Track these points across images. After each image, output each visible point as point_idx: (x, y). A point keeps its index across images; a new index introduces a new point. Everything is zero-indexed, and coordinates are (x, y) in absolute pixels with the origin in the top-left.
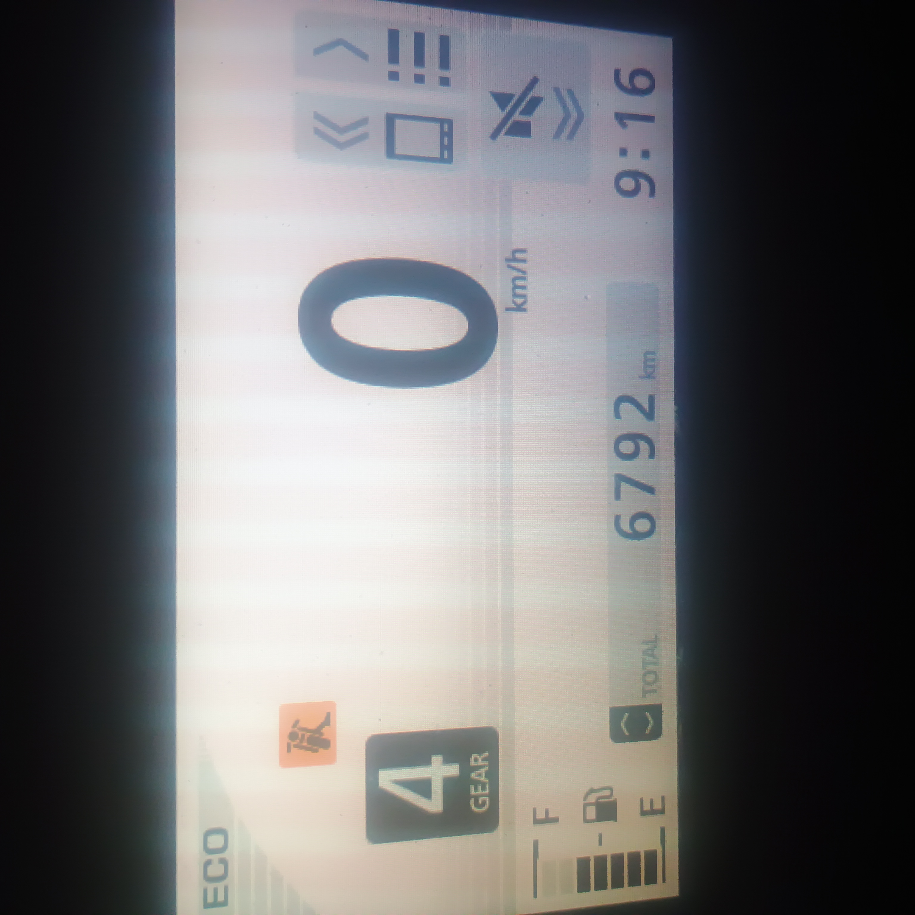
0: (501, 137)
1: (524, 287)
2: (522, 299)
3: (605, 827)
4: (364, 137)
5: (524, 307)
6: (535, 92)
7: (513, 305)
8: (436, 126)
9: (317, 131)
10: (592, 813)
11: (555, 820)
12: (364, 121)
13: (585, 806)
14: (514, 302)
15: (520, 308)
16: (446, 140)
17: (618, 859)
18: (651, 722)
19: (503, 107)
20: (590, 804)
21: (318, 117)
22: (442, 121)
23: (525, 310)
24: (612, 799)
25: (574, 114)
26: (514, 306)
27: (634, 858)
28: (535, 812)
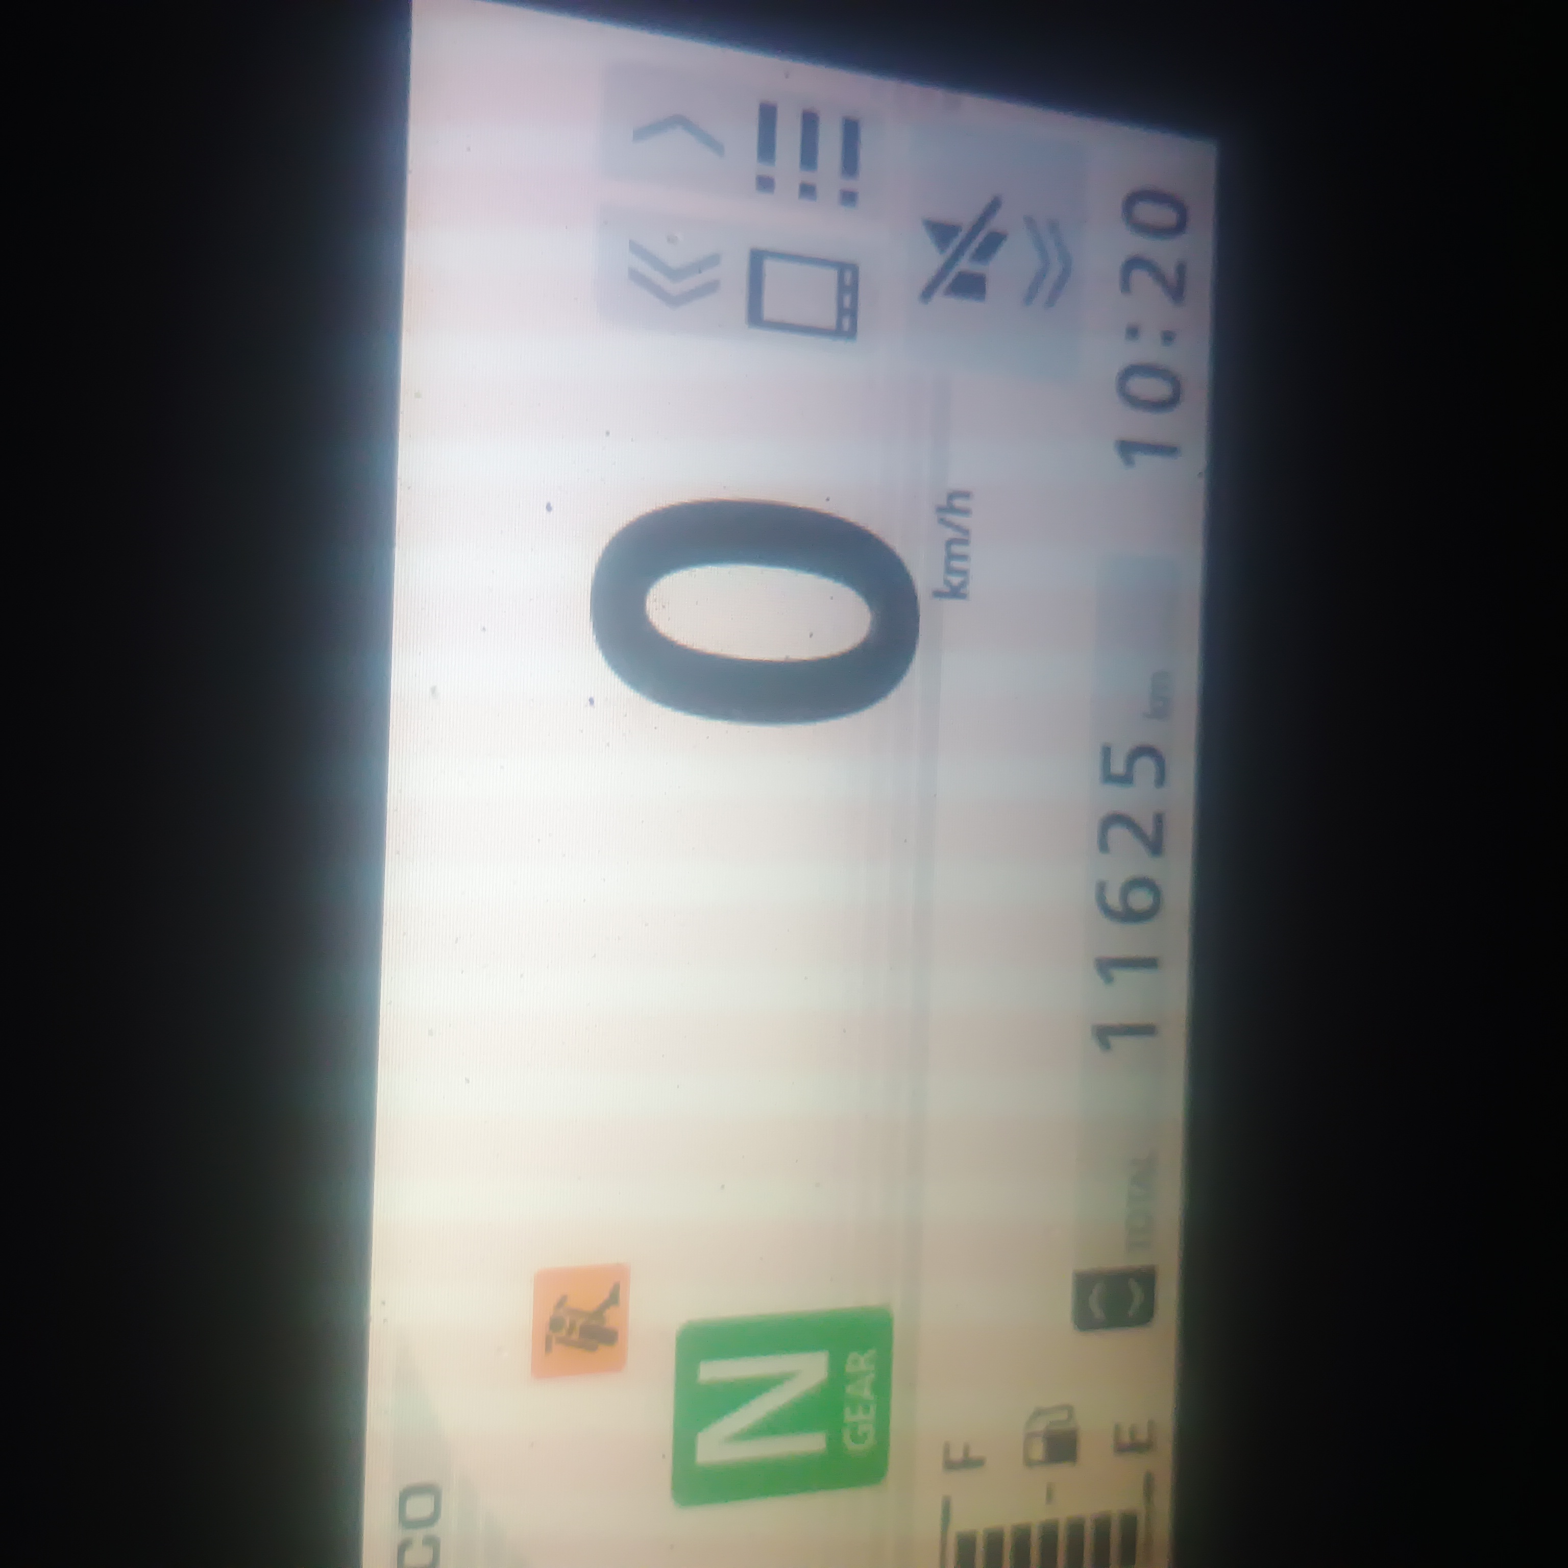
0: (940, 299)
1: (964, 557)
2: (960, 578)
3: (1061, 1472)
4: (712, 287)
5: (962, 591)
6: (997, 223)
7: (946, 586)
8: (831, 274)
9: (634, 275)
10: (1038, 1451)
11: (980, 1463)
12: (713, 260)
13: (1030, 1437)
14: (947, 582)
15: (956, 593)
16: (847, 299)
17: (1076, 1528)
18: (1138, 1296)
19: (941, 246)
20: (1035, 1435)
22: (840, 266)
23: (964, 596)
24: (1073, 1425)
25: (1057, 265)
26: (946, 589)
27: (1102, 1526)
28: (947, 1450)
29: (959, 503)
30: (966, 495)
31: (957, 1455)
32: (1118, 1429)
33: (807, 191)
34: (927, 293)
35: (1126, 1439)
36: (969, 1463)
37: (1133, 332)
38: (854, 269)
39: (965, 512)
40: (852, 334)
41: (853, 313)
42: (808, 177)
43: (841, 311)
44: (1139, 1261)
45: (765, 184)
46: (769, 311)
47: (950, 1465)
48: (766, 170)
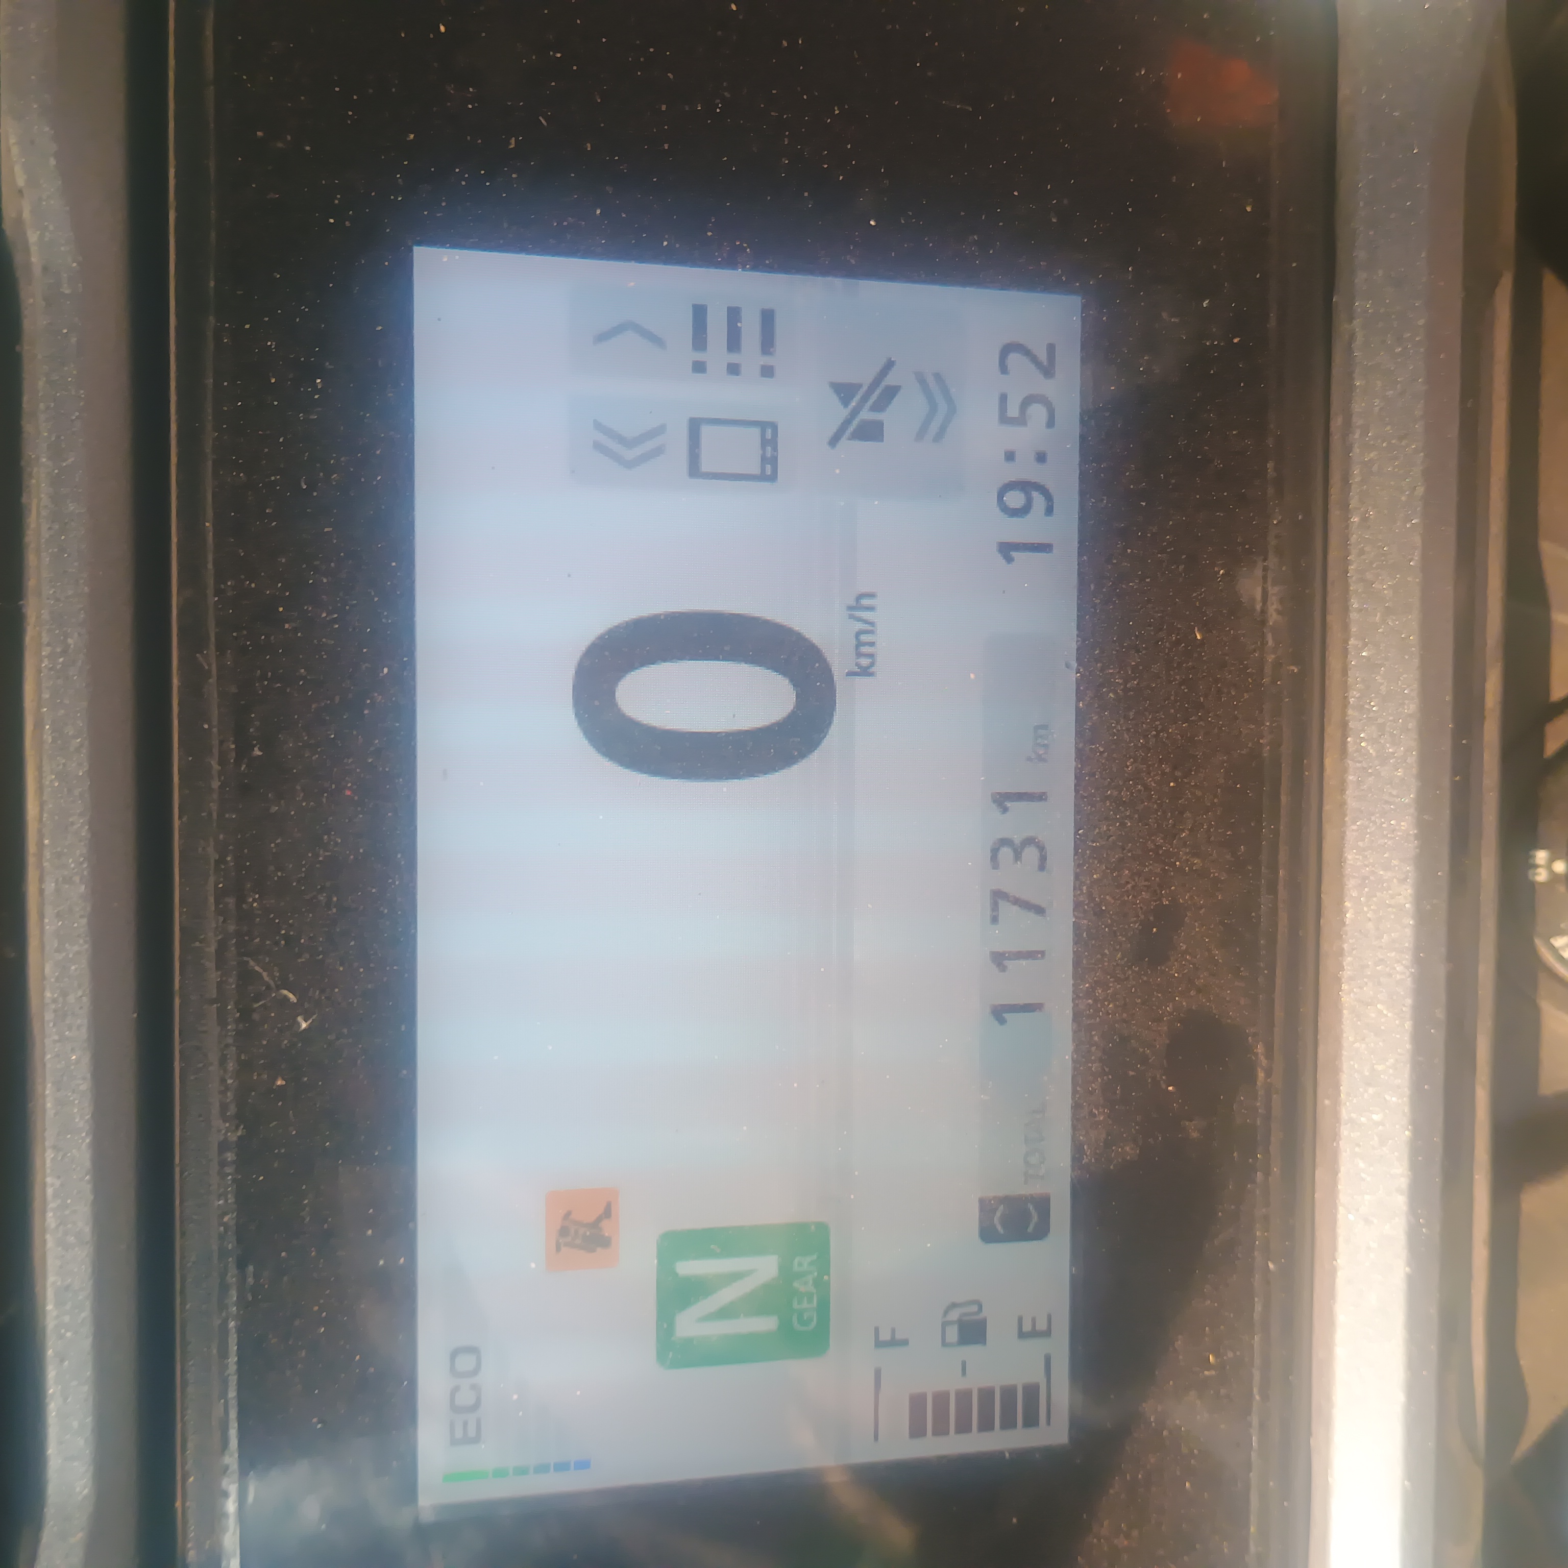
0: (844, 442)
1: (872, 644)
2: (868, 660)
3: (971, 1352)
4: (658, 451)
5: (871, 670)
6: (891, 380)
7: (857, 667)
8: (756, 432)
9: (598, 446)
10: (953, 1334)
11: (905, 1343)
12: (660, 430)
13: (945, 1325)
14: (857, 665)
15: (865, 672)
16: (769, 449)
17: (986, 1395)
18: (1035, 1218)
19: (845, 402)
20: (951, 1323)
21: (598, 426)
22: (763, 425)
23: (872, 674)
24: (982, 1316)
25: (943, 407)
26: (856, 669)
27: (1009, 1393)
28: (877, 1332)
29: (865, 602)
30: (872, 595)
31: (885, 1336)
32: (1020, 1320)
33: (734, 369)
34: (834, 441)
35: (1027, 1327)
36: (895, 1342)
37: (1010, 456)
38: (774, 427)
39: (871, 608)
40: (773, 478)
41: (774, 461)
42: (734, 358)
43: (764, 459)
44: (1036, 1189)
45: (699, 367)
46: (706, 466)
47: (879, 1344)
48: (699, 356)
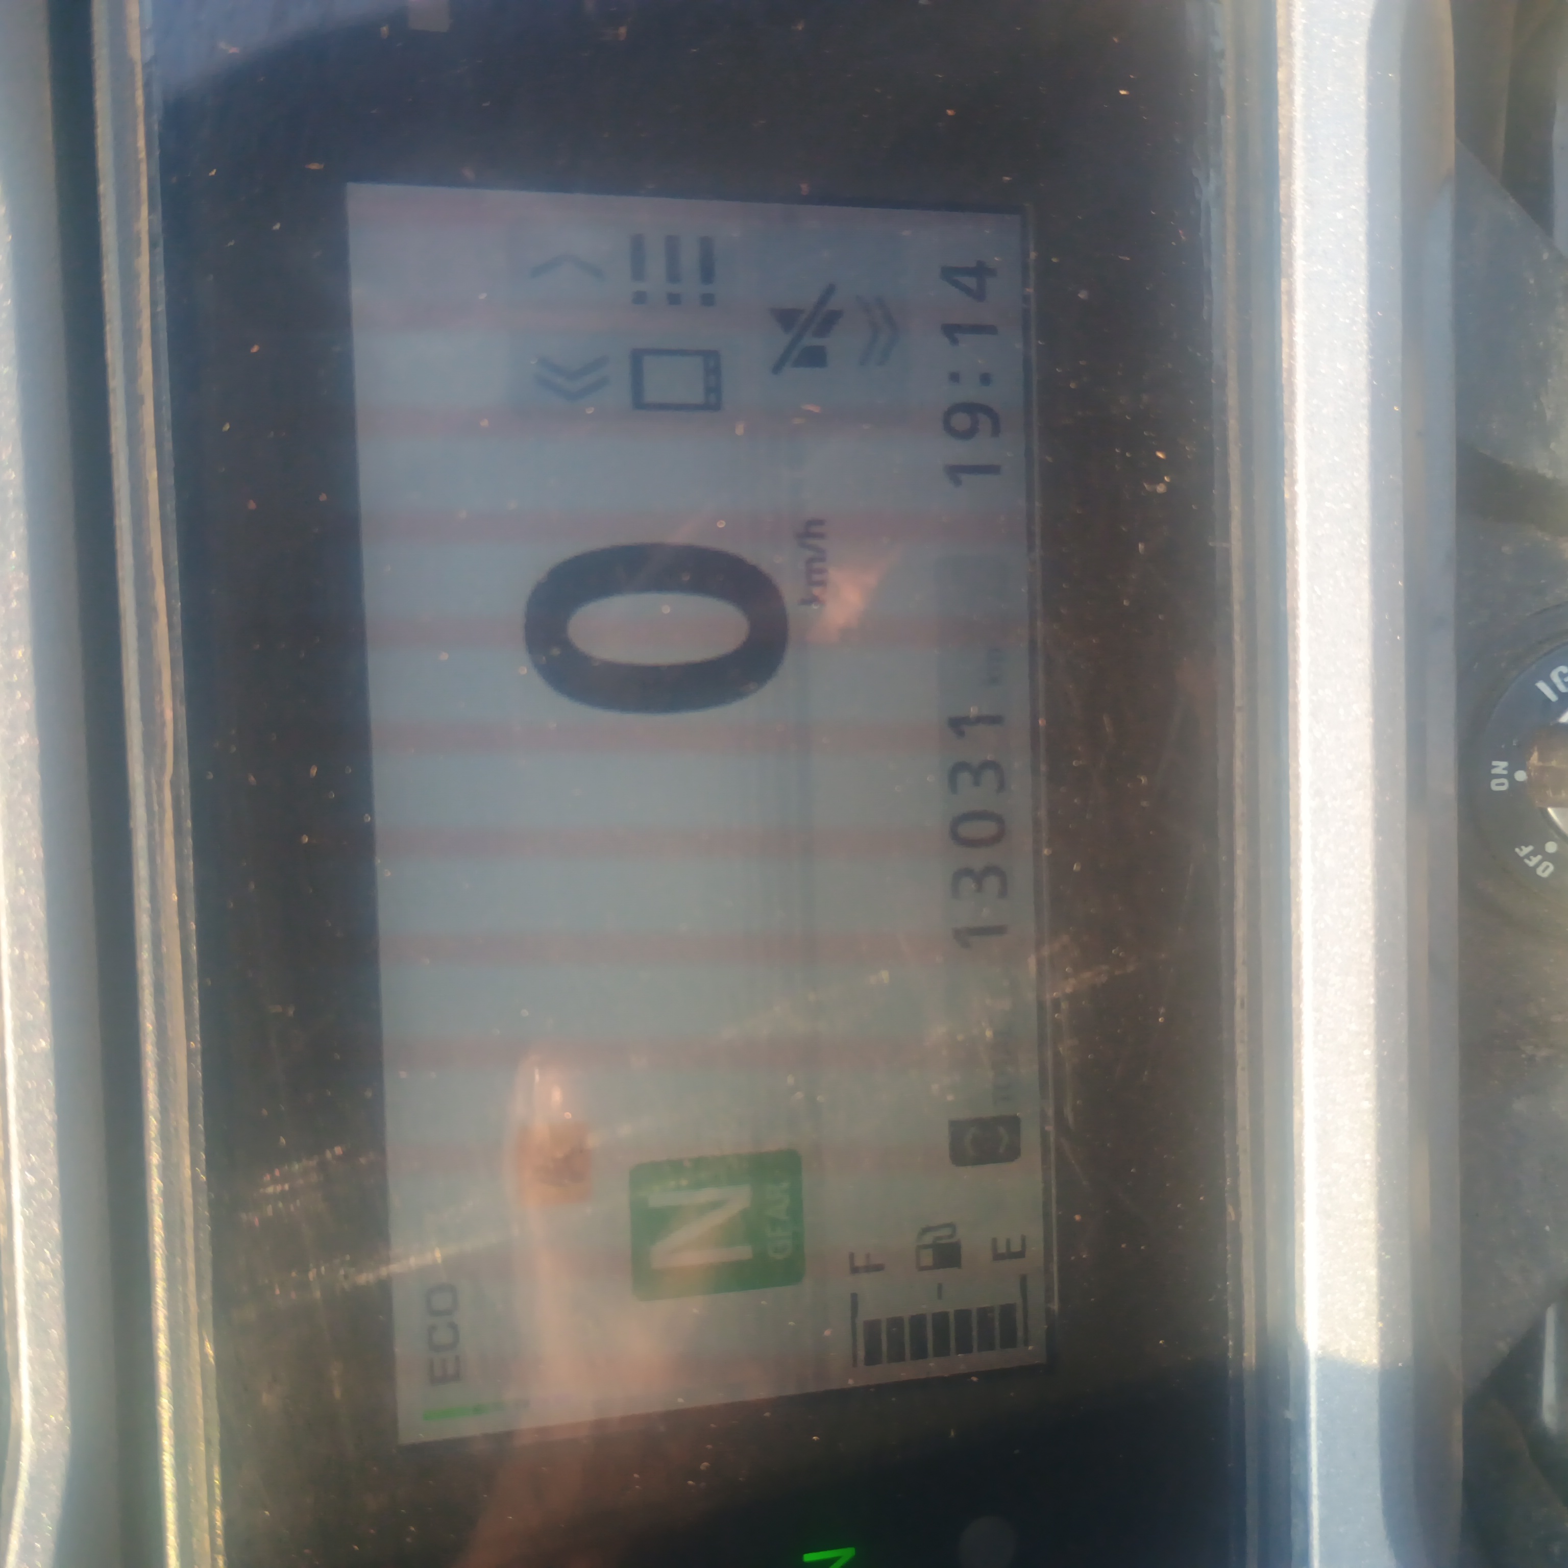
0: (788, 369)
1: (822, 571)
2: (820, 588)
3: (946, 1275)
4: (602, 383)
5: (823, 598)
6: (832, 304)
8: (699, 362)
9: (540, 380)
10: (927, 1258)
11: (879, 1268)
12: (603, 361)
13: (919, 1249)
15: (817, 600)
16: (712, 379)
17: (963, 1316)
18: (1006, 1138)
19: (787, 328)
20: (926, 1247)
21: (543, 362)
22: (705, 354)
24: (955, 1240)
25: (885, 331)
26: (808, 598)
27: (986, 1314)
28: (852, 1256)
29: (815, 529)
30: (820, 522)
31: (860, 1262)
32: (994, 1241)
33: (674, 299)
34: (777, 368)
35: (1002, 1249)
36: (871, 1268)
37: (955, 377)
38: (717, 355)
39: (821, 536)
40: (718, 407)
41: (718, 390)
42: (674, 288)
43: (708, 389)
44: (1004, 1110)
45: (640, 298)
46: (651, 395)
47: (855, 1270)
48: (639, 286)
